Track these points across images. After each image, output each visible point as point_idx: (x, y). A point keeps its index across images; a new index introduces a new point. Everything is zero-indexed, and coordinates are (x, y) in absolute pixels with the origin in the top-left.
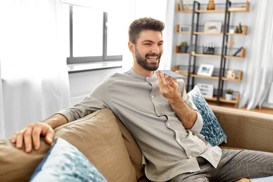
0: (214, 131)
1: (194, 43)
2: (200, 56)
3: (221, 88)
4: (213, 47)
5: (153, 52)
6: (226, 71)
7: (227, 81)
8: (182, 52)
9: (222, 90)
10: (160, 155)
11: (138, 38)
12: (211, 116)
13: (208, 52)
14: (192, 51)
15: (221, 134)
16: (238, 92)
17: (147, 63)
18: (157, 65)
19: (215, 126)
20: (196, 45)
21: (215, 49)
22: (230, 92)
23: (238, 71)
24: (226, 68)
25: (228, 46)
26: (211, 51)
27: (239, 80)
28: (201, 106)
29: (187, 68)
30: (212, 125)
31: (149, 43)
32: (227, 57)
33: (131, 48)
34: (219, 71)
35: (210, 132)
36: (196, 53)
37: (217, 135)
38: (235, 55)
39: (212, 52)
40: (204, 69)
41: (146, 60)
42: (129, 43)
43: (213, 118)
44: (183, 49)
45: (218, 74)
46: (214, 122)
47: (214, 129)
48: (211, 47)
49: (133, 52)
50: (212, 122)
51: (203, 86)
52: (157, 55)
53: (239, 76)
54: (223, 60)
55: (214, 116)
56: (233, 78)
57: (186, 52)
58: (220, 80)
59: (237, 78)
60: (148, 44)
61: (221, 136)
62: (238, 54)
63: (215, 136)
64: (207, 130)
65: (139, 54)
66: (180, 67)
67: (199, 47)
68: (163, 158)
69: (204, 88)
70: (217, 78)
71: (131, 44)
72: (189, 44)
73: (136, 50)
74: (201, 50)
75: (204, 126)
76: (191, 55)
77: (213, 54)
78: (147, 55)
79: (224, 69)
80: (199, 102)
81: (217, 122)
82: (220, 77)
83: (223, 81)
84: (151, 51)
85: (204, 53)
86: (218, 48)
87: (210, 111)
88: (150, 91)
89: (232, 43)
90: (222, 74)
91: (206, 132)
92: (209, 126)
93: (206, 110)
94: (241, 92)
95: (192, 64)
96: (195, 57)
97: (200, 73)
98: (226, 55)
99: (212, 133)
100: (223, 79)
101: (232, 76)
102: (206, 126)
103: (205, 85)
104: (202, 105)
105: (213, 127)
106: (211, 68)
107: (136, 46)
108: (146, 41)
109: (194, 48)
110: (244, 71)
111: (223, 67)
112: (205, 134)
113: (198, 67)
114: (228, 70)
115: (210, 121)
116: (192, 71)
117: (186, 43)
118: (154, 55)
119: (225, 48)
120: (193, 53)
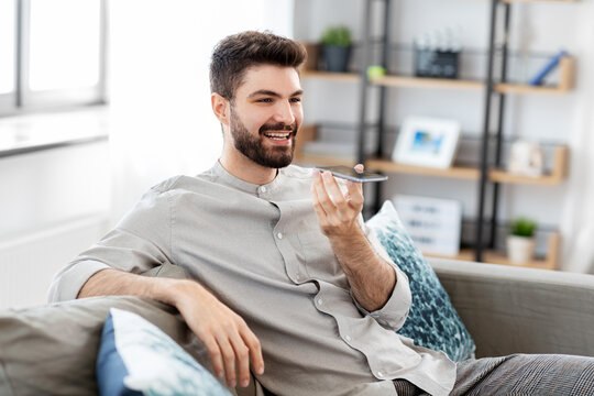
0: (440, 328)
1: (377, 30)
2: (405, 84)
3: (488, 212)
4: (455, 46)
5: (279, 119)
6: (506, 145)
7: (512, 186)
8: (329, 70)
9: (494, 221)
10: (303, 375)
11: (239, 84)
12: (431, 286)
13: (435, 69)
14: (370, 63)
15: (458, 336)
16: (555, 230)
17: (264, 149)
18: (288, 153)
19: (442, 314)
20: (385, 39)
21: (464, 58)
22: (525, 231)
23: (554, 144)
24: (508, 131)
25: (514, 46)
26: (447, 64)
27: (555, 180)
28: (403, 259)
29: (353, 135)
30: (434, 311)
31: (268, 97)
32: (509, 90)
33: (218, 109)
34: (477, 144)
35: (428, 329)
36: (388, 72)
37: (447, 338)
38: (539, 83)
39: (449, 70)
40: (421, 137)
41: (260, 141)
42: (213, 97)
43: (436, 293)
44: (334, 57)
45: (475, 158)
46: (439, 303)
47: (438, 323)
48: (444, 46)
49: (224, 121)
50: (433, 303)
51: (417, 209)
52: (288, 128)
53: (555, 165)
54: (495, 101)
55: (439, 286)
56: (535, 173)
57: (345, 69)
58: (484, 180)
59: (547, 173)
60: (266, 100)
61: (457, 343)
62: (552, 78)
63: (441, 339)
64: (421, 324)
65: (241, 125)
66: (324, 131)
67: (398, 47)
68: (310, 384)
69: (423, 217)
70: (473, 175)
71: (219, 99)
72: (357, 35)
73: (234, 116)
74: (406, 62)
75: (411, 313)
76: (367, 83)
77: (454, 77)
78: (264, 129)
79: (499, 137)
80: (396, 249)
81: (448, 304)
82: (484, 169)
83: (497, 186)
84: (272, 119)
85: (420, 75)
86: (472, 52)
87: (427, 274)
88: (275, 221)
89: (528, 34)
90: (491, 158)
91: (417, 328)
92: (426, 314)
93: (417, 269)
94: (566, 228)
95: (372, 116)
96: (383, 90)
97: (405, 154)
98: (504, 79)
99: (434, 331)
100: (496, 175)
101: (531, 164)
102: (418, 314)
103: (425, 202)
104: (405, 255)
105: (436, 315)
106: (448, 133)
107: (232, 105)
108: (261, 92)
109: (377, 52)
110: (575, 143)
111: (494, 127)
112: (416, 335)
113: (396, 131)
114: (515, 139)
115: (429, 300)
116: (371, 146)
117: (345, 33)
118: (280, 126)
119: (499, 53)
120: (375, 73)
